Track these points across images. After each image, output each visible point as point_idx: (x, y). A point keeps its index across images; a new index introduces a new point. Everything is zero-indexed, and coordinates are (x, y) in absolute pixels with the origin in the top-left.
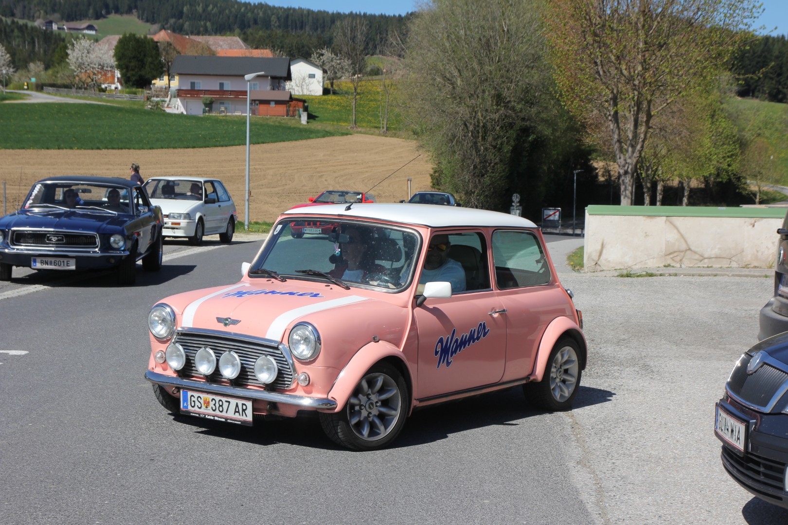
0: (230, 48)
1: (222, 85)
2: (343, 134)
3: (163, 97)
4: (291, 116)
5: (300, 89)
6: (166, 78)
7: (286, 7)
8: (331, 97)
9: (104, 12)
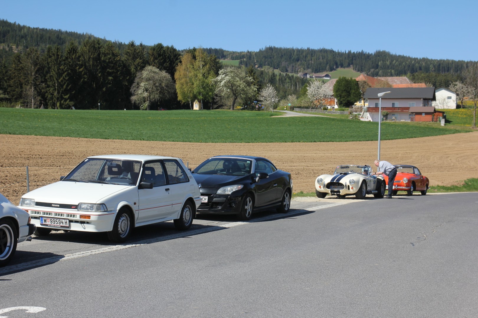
0: (401, 83)
1: (393, 104)
2: (467, 132)
3: (359, 112)
4: (435, 122)
5: (442, 106)
8: (461, 110)
9: (334, 67)
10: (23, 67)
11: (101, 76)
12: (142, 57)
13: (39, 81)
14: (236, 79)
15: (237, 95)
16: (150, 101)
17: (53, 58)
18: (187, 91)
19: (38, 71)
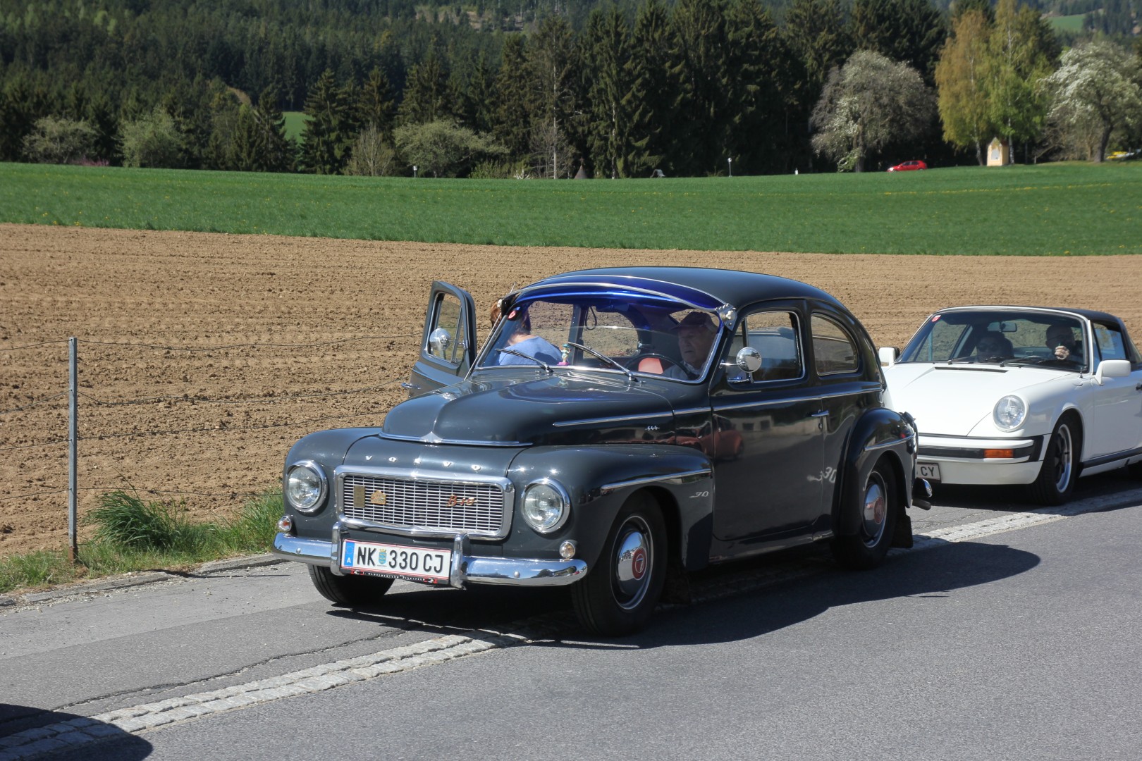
10: (530, 69)
11: (727, 85)
12: (833, 28)
13: (570, 106)
14: (1111, 75)
15: (1113, 119)
16: (865, 146)
17: (605, 41)
18: (969, 117)
19: (567, 77)
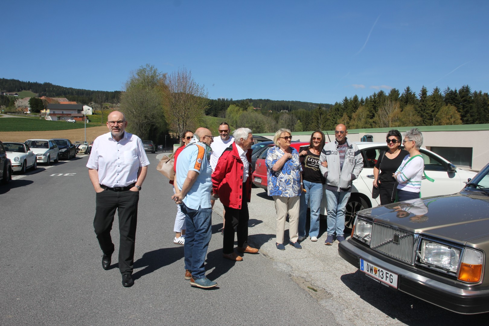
0: (64, 101)
1: (63, 112)
2: (99, 126)
3: (44, 116)
4: (84, 121)
5: (86, 113)
6: (45, 110)
7: (78, 89)
8: (95, 115)
9: (20, 90)
